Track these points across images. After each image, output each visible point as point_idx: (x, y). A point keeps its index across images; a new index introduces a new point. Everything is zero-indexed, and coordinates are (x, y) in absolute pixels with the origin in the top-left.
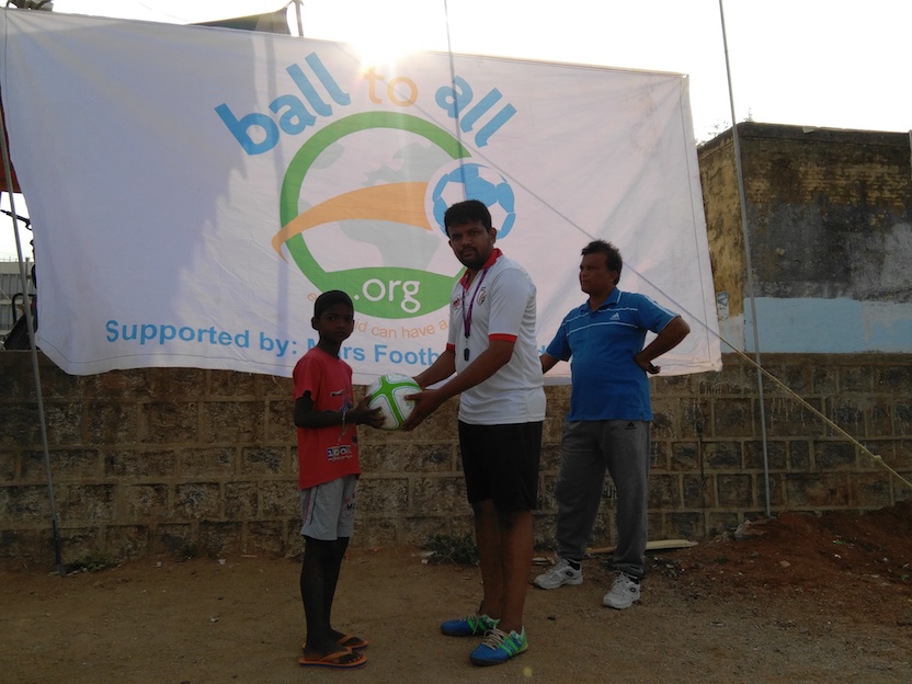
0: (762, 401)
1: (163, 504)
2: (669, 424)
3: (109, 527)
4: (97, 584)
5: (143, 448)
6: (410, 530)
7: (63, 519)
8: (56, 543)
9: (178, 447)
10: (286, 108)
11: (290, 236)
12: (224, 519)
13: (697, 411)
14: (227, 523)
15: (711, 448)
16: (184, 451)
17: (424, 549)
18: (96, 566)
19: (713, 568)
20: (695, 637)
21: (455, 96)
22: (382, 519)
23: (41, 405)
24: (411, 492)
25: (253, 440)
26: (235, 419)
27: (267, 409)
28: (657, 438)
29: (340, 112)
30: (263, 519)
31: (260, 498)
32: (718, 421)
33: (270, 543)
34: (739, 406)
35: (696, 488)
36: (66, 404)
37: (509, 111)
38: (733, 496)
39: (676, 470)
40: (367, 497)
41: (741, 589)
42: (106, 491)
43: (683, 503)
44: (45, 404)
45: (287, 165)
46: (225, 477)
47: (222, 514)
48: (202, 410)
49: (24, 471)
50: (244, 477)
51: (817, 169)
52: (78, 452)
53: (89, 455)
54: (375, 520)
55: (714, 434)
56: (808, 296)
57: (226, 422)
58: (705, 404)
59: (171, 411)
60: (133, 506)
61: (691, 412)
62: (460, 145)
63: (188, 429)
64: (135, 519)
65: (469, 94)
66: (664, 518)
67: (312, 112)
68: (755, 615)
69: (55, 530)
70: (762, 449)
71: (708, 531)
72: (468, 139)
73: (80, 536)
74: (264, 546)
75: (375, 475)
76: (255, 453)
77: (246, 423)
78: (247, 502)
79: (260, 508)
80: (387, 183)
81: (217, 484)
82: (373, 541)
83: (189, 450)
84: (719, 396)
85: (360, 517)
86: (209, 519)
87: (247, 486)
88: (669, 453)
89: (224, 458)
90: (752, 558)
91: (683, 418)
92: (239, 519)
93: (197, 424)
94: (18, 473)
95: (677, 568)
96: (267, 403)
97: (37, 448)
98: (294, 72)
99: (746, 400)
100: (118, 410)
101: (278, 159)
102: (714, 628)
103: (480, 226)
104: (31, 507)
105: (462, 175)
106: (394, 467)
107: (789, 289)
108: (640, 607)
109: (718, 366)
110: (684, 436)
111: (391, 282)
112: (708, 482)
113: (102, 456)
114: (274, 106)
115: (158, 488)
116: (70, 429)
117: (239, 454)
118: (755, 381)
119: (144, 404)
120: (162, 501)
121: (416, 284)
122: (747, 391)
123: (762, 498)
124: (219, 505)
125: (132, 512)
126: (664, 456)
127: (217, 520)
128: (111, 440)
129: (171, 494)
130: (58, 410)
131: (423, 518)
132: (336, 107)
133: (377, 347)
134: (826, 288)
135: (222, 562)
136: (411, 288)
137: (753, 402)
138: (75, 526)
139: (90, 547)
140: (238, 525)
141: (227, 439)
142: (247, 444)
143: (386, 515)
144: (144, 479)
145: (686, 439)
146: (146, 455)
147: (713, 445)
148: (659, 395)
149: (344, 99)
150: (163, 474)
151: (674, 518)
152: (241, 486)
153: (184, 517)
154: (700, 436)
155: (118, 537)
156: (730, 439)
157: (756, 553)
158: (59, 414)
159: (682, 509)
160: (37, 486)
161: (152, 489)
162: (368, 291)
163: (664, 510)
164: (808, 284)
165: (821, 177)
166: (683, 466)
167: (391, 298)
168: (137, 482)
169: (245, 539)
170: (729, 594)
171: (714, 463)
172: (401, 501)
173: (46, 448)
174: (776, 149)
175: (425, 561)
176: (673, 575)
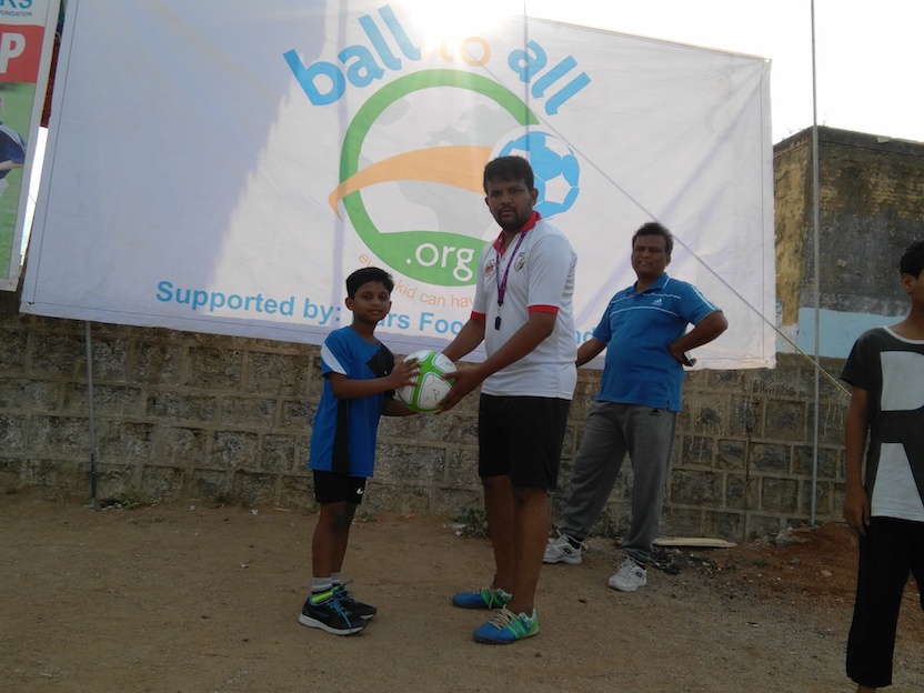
0: (817, 406)
1: (200, 449)
2: (718, 420)
3: (146, 466)
4: (130, 520)
5: (186, 391)
6: (443, 500)
7: (102, 454)
8: (93, 477)
9: (221, 393)
10: (355, 59)
11: (349, 192)
12: (260, 471)
13: (748, 410)
14: (262, 474)
15: (759, 449)
16: (225, 398)
17: (456, 521)
18: (132, 503)
19: (750, 570)
20: (729, 635)
21: (528, 60)
22: (416, 486)
23: (88, 339)
24: (447, 463)
25: (294, 394)
26: (279, 372)
27: (311, 365)
28: (704, 434)
30: (298, 474)
31: (297, 453)
32: (769, 422)
33: (304, 499)
34: (793, 409)
35: (739, 489)
36: (112, 340)
37: (583, 81)
38: (777, 500)
39: (721, 468)
40: (403, 463)
41: (778, 594)
42: (145, 430)
43: (724, 503)
44: (93, 338)
45: (351, 119)
46: (263, 429)
47: (258, 465)
48: (246, 359)
49: (67, 402)
50: (283, 431)
51: (888, 181)
52: (121, 388)
53: (133, 392)
54: (410, 487)
55: (763, 435)
56: (866, 311)
57: (269, 373)
58: (757, 404)
59: (216, 357)
60: (172, 448)
61: (742, 409)
62: (527, 111)
63: (231, 376)
64: (173, 461)
65: (542, 59)
66: (704, 515)
67: (381, 65)
68: (793, 620)
69: (93, 464)
70: (811, 455)
71: (747, 533)
73: (117, 473)
74: (297, 500)
75: (413, 442)
76: (295, 407)
77: (289, 377)
78: (283, 455)
79: (296, 463)
80: (450, 144)
81: (255, 434)
82: (405, 507)
83: (231, 398)
84: (773, 396)
85: (394, 483)
86: (245, 468)
87: (285, 439)
88: (715, 451)
89: (264, 409)
90: (792, 564)
91: (733, 415)
92: (275, 472)
93: (240, 373)
94: (61, 403)
95: (714, 567)
96: (311, 358)
97: (82, 381)
98: (366, 22)
99: (800, 403)
100: (164, 351)
101: (343, 112)
102: (750, 629)
103: (522, 185)
104: (71, 438)
105: (527, 143)
106: (433, 436)
107: (847, 303)
108: (673, 600)
109: (771, 364)
110: (732, 434)
111: (445, 248)
112: (753, 484)
113: (145, 395)
114: (343, 57)
115: (197, 432)
116: (115, 365)
117: (280, 407)
118: (811, 384)
119: (191, 348)
120: (200, 446)
121: (471, 252)
122: (802, 394)
123: (808, 505)
124: (256, 456)
126: (709, 453)
127: (253, 470)
128: (154, 380)
129: (210, 440)
130: (104, 344)
131: (457, 490)
132: (405, 61)
133: (423, 314)
134: (886, 305)
135: (255, 512)
136: (465, 256)
137: (807, 406)
138: (113, 461)
139: (126, 483)
140: (274, 478)
141: (269, 390)
142: (289, 398)
143: (421, 483)
144: (184, 423)
145: (734, 438)
146: (188, 398)
147: (761, 446)
148: (710, 389)
149: (413, 54)
150: (203, 419)
151: (713, 517)
152: (279, 439)
153: (221, 464)
154: (749, 436)
155: (154, 477)
156: (778, 442)
157: (796, 560)
158: (106, 349)
159: (723, 508)
160: (79, 419)
161: (191, 433)
162: (421, 255)
163: (704, 508)
164: (867, 299)
165: (892, 189)
166: (728, 464)
167: (444, 265)
168: (177, 424)
169: (278, 492)
170: (766, 597)
171: (759, 465)
172: (437, 471)
174: (847, 157)
175: (458, 533)
176: (709, 573)
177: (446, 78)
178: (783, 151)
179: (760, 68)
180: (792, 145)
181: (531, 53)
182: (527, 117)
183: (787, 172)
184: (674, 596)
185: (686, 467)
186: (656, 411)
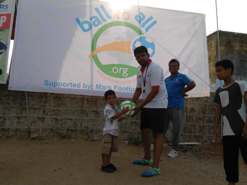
1: (57, 124)
2: (195, 111)
3: (43, 129)
4: (39, 143)
5: (53, 108)
6: (122, 135)
7: (31, 126)
8: (29, 132)
9: (62, 109)
10: (94, 19)
11: (94, 54)
12: (73, 129)
13: (203, 108)
14: (74, 130)
15: (206, 118)
16: (63, 110)
17: (126, 140)
18: (40, 139)
19: (205, 150)
20: (200, 168)
21: (140, 17)
23: (26, 96)
24: (123, 125)
25: (82, 108)
26: (77, 103)
27: (86, 100)
28: (192, 114)
29: (109, 21)
30: (83, 129)
31: (83, 124)
32: (209, 111)
33: (85, 136)
35: (201, 129)
36: (33, 96)
37: (155, 22)
38: (212, 131)
39: (196, 123)
41: (213, 156)
42: (42, 119)
43: (198, 132)
44: (28, 95)
45: (94, 35)
46: (74, 118)
47: (73, 128)
48: (69, 99)
49: (21, 113)
50: (79, 118)
51: (238, 44)
52: (36, 108)
53: (39, 109)
55: (207, 114)
57: (75, 103)
58: (205, 106)
59: (60, 99)
60: (50, 124)
61: (201, 108)
62: (140, 31)
63: (65, 104)
64: (50, 127)
65: (144, 17)
66: (192, 136)
67: (101, 21)
68: (217, 163)
69: (29, 129)
71: (204, 141)
72: (143, 30)
73: (35, 131)
74: (83, 136)
76: (82, 112)
77: (80, 104)
78: (79, 124)
79: (83, 126)
80: (120, 41)
81: (72, 119)
83: (65, 110)
84: (209, 104)
86: (69, 128)
87: (79, 120)
88: (195, 119)
89: (74, 112)
91: (199, 109)
92: (77, 129)
93: (67, 103)
94: (20, 113)
95: (196, 150)
96: (86, 99)
97: (25, 107)
100: (47, 98)
101: (92, 34)
102: (206, 166)
103: (145, 54)
104: (23, 122)
105: (141, 39)
108: (185, 159)
109: (209, 95)
110: (199, 114)
111: (120, 68)
112: (205, 127)
113: (42, 110)
114: (91, 19)
115: (56, 119)
116: (34, 102)
117: (78, 112)
119: (54, 97)
120: (57, 123)
121: (127, 69)
124: (72, 125)
125: (49, 125)
126: (193, 120)
127: (71, 129)
128: (44, 106)
129: (60, 121)
130: (31, 97)
131: (126, 132)
132: (107, 19)
133: (115, 86)
134: (239, 77)
135: (72, 140)
136: (125, 70)
138: (34, 128)
139: (38, 134)
140: (77, 131)
141: (75, 107)
142: (80, 109)
144: (53, 117)
145: (200, 115)
146: (54, 110)
147: (207, 117)
148: (193, 103)
150: (57, 116)
151: (195, 136)
152: (78, 120)
153: (63, 128)
154: (204, 115)
155: (45, 132)
156: (212, 116)
157: (217, 147)
158: (31, 99)
159: (197, 134)
160: (25, 117)
161: (55, 120)
162: (114, 70)
163: (193, 134)
164: (234, 76)
165: (240, 47)
166: (198, 122)
167: (120, 73)
168: (51, 117)
169: (78, 134)
170: (210, 158)
171: (207, 122)
172: (120, 127)
173: (27, 107)
174: (227, 38)
175: (127, 143)
176: (194, 152)
177: (118, 23)
178: (210, 38)
179: (202, 17)
180: (212, 36)
181: (141, 16)
182: (140, 33)
183: (211, 43)
184: (185, 158)
185: (187, 123)
186: (178, 109)
